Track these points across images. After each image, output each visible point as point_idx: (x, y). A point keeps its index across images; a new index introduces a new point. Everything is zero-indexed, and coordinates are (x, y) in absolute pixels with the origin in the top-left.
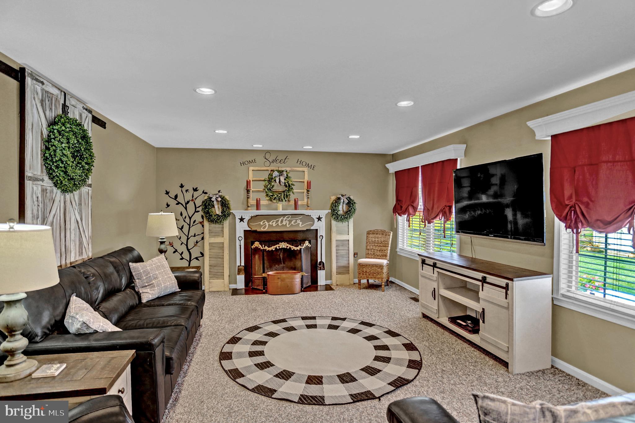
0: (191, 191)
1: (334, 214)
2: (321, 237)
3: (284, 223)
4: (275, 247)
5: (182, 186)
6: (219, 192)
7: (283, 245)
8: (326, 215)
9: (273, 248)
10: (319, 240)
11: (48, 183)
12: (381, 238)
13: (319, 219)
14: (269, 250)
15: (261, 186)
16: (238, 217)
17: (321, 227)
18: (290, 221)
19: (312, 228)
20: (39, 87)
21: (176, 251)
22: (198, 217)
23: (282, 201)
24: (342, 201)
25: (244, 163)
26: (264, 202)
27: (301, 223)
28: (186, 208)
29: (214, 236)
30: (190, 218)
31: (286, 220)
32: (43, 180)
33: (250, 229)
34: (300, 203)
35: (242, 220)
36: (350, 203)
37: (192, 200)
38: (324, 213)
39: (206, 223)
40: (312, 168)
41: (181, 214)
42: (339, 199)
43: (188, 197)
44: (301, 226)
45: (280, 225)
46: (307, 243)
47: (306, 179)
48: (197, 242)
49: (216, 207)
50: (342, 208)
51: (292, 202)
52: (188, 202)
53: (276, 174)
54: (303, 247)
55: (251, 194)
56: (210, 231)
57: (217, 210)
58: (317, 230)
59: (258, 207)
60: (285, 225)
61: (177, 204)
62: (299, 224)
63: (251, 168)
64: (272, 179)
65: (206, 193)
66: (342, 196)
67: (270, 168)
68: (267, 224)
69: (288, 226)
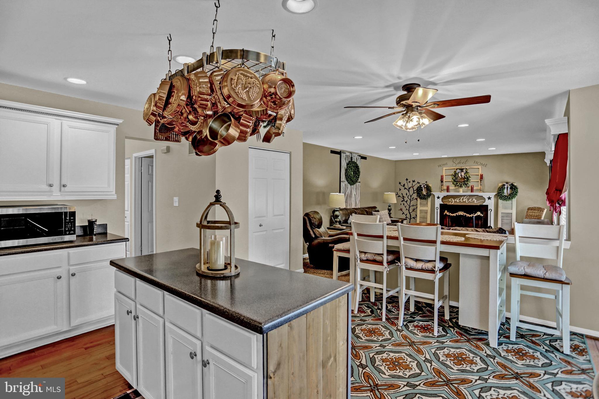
0: (412, 182)
1: (500, 195)
2: (490, 210)
3: (464, 200)
4: (456, 214)
5: (407, 180)
6: (426, 182)
7: (461, 213)
8: (495, 196)
9: (454, 215)
10: (489, 212)
11: (346, 182)
12: (536, 213)
13: (489, 198)
14: (452, 216)
15: (450, 179)
16: (436, 196)
17: (491, 204)
18: (468, 199)
19: (484, 204)
20: (344, 155)
21: (403, 213)
22: (415, 196)
23: (462, 187)
24: (506, 187)
25: (440, 166)
26: (452, 187)
27: (476, 201)
28: (409, 191)
29: (423, 206)
30: (411, 196)
31: (465, 198)
32: (345, 182)
33: (443, 203)
34: (475, 188)
35: (438, 198)
36: (513, 188)
37: (412, 187)
38: (492, 195)
39: (419, 199)
40: (485, 166)
41: (406, 194)
42: (504, 185)
43: (410, 185)
44: (476, 202)
45: (461, 201)
46: (479, 213)
47: (480, 173)
48: (414, 209)
49: (424, 190)
50: (506, 192)
51: (470, 188)
52: (410, 188)
53: (458, 171)
54: (475, 215)
55: (444, 183)
56: (421, 204)
57: (424, 192)
58: (487, 206)
59: (448, 190)
60: (466, 202)
61: (405, 189)
62: (474, 201)
63: (444, 168)
64: (456, 174)
65: (419, 183)
66: (507, 183)
67: (456, 168)
68: (453, 201)
69: (467, 202)
